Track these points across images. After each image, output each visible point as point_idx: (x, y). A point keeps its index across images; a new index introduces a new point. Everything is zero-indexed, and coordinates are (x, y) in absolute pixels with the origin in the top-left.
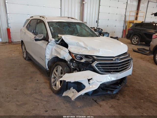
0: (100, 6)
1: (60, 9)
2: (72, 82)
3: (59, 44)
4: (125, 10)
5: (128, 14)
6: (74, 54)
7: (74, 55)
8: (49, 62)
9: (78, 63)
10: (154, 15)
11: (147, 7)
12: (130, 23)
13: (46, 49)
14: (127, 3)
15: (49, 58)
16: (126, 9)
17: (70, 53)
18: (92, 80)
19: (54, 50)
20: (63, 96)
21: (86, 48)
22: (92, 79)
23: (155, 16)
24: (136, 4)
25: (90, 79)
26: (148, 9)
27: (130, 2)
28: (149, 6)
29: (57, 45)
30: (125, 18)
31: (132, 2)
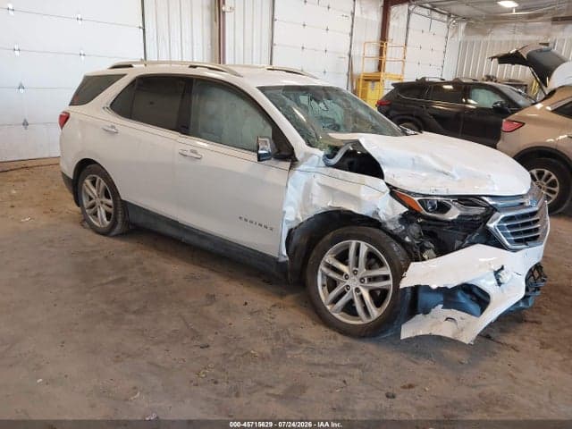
0: (275, 23)
1: (141, 30)
2: (450, 287)
3: (336, 166)
4: (349, 38)
5: (356, 51)
6: (416, 194)
7: (416, 199)
8: (290, 231)
9: (439, 223)
10: (496, 60)
11: (407, 28)
12: (366, 80)
13: (287, 186)
14: (353, 14)
15: (297, 219)
16: (351, 35)
17: (394, 192)
18: (503, 272)
19: (316, 190)
20: (402, 338)
21: (447, 174)
22: (502, 268)
23: (500, 63)
24: (375, 17)
25: (499, 271)
26: (409, 35)
27: (362, 11)
28: (410, 26)
29: (331, 169)
30: (351, 67)
31: (366, 12)
